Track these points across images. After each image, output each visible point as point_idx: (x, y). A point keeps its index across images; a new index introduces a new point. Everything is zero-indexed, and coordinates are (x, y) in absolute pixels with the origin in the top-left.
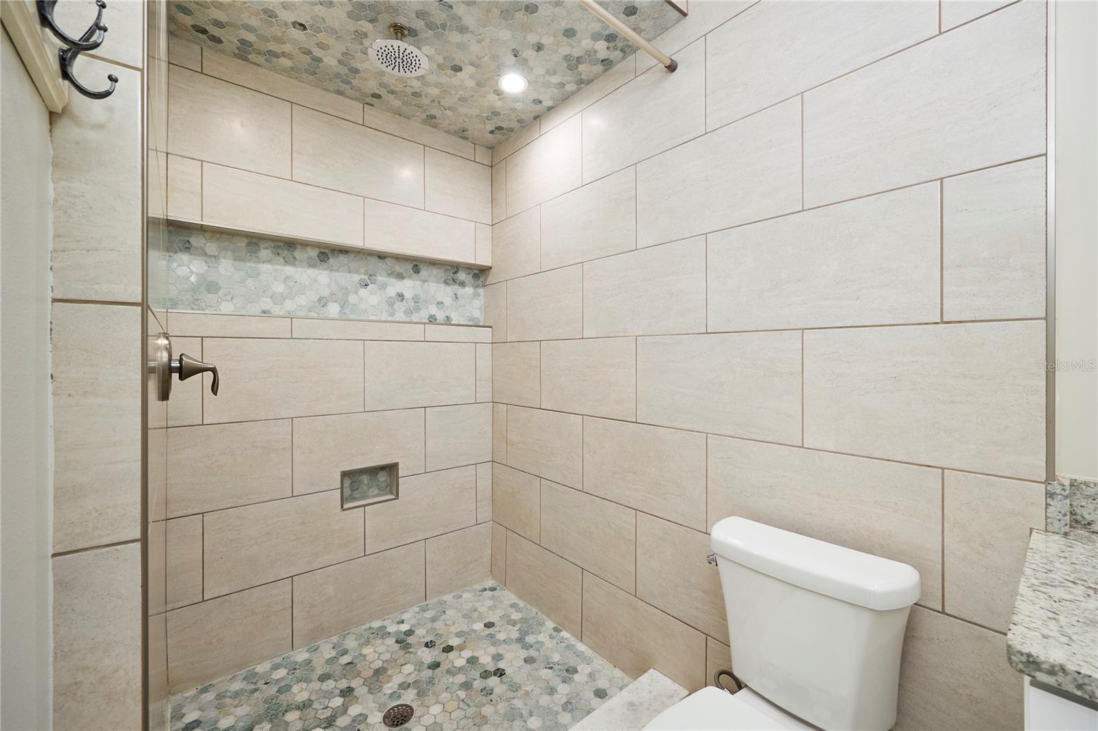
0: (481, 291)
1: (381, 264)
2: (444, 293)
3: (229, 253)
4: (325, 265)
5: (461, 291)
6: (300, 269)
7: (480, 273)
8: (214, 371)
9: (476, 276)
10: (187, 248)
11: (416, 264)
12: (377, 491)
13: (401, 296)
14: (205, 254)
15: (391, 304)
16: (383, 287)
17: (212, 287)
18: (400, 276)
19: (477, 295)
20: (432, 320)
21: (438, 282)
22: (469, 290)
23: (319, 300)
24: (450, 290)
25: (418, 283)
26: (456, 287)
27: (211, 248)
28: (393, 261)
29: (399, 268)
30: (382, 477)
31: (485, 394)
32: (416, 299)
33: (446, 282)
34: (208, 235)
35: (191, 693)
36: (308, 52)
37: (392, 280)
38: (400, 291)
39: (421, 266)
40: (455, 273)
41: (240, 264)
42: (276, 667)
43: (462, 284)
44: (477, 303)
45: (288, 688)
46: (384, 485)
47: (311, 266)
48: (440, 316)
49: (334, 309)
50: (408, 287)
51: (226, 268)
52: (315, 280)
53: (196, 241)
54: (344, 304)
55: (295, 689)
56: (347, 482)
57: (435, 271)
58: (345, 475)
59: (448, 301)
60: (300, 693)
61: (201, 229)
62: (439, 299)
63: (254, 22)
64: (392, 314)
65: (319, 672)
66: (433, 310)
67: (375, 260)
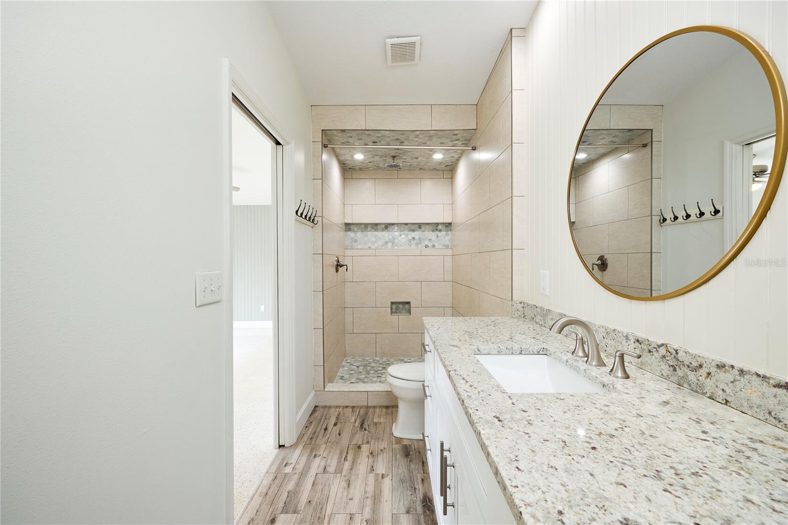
0: (450, 233)
1: (406, 227)
2: (431, 235)
3: (360, 231)
4: (387, 230)
5: (440, 234)
6: (379, 232)
7: (448, 225)
8: (346, 265)
9: (446, 227)
10: (350, 230)
11: (420, 226)
12: (405, 312)
13: (414, 238)
14: (354, 231)
15: (410, 242)
16: (407, 235)
17: (356, 241)
18: (413, 231)
19: (447, 235)
20: (427, 246)
21: (429, 231)
22: (444, 233)
23: (385, 242)
24: (434, 234)
25: (420, 232)
26: (437, 232)
27: (355, 229)
28: (411, 225)
29: (413, 227)
30: (407, 306)
31: (449, 277)
32: (420, 239)
33: (432, 231)
34: (355, 225)
35: (350, 358)
36: (375, 166)
37: (410, 232)
38: (413, 236)
39: (422, 226)
40: (437, 226)
41: (363, 233)
42: (370, 359)
43: (440, 231)
44: (447, 238)
45: (371, 363)
46: (408, 310)
47: (383, 231)
48: (430, 244)
49: (390, 245)
50: (416, 234)
51: (359, 234)
52: (384, 236)
53: (352, 227)
54: (393, 243)
55: (373, 364)
56: (394, 306)
57: (427, 226)
58: (392, 303)
59: (434, 238)
60: (373, 365)
61: (353, 224)
62: (430, 238)
63: (360, 164)
64: (410, 246)
65: (380, 363)
66: (427, 243)
67: (404, 225)
